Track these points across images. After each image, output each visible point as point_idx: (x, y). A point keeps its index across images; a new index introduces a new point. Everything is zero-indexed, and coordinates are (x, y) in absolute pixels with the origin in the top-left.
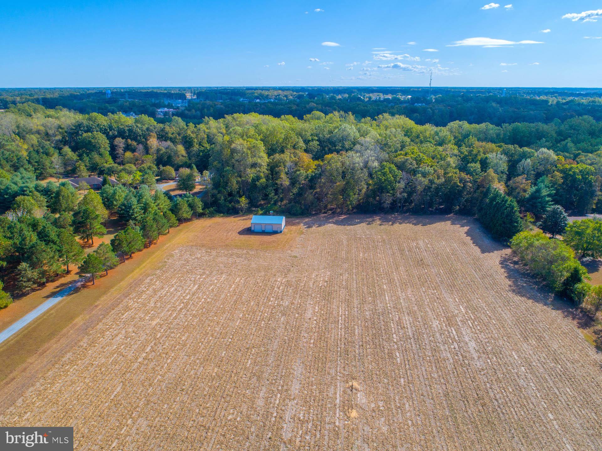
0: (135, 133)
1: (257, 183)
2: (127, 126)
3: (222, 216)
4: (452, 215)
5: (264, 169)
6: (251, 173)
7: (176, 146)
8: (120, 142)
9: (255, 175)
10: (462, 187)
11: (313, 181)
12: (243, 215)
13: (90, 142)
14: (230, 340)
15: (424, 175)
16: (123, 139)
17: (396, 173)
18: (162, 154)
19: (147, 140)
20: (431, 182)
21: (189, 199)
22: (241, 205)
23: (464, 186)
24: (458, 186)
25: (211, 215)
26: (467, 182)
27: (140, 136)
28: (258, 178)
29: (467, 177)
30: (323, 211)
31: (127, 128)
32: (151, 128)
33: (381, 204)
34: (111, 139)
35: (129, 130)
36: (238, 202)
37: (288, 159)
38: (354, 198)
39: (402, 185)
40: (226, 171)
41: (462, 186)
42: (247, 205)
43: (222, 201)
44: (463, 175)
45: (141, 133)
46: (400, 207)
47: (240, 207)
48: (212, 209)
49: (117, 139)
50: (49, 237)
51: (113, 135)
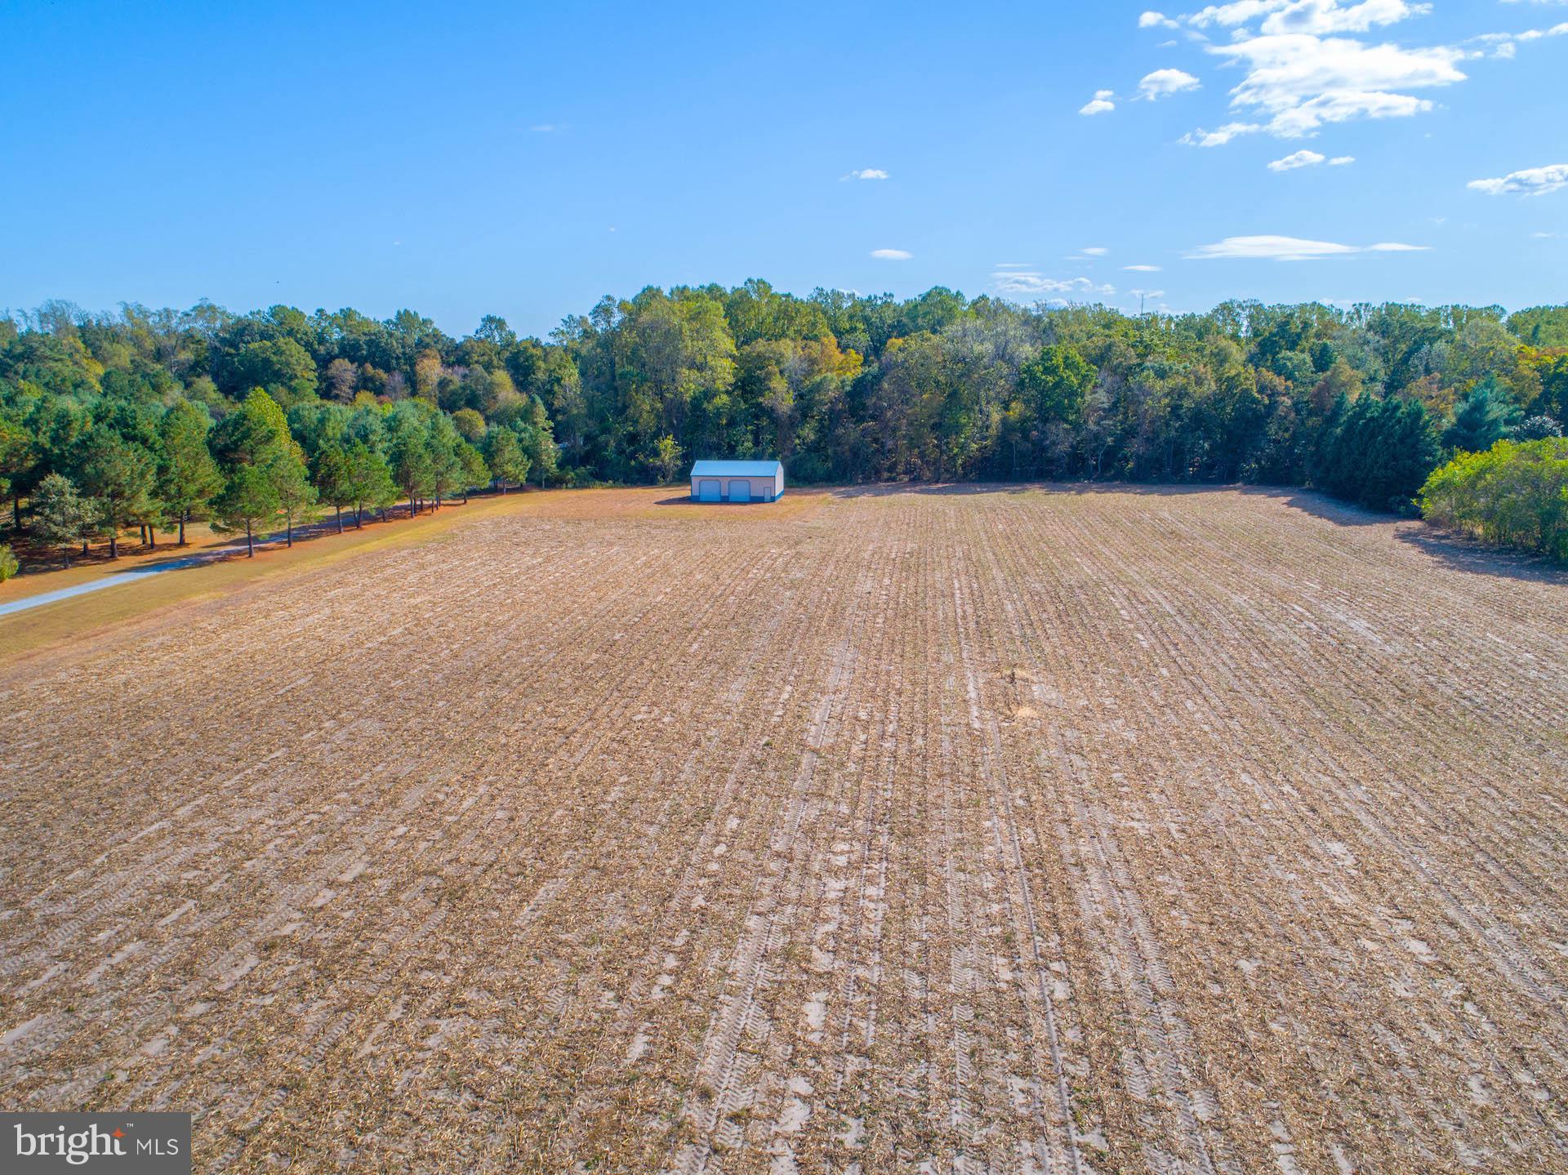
0: (384, 351)
1: (705, 405)
2: (365, 334)
3: (611, 487)
4: (1238, 485)
5: (725, 371)
6: (689, 384)
7: (490, 373)
8: (345, 369)
9: (702, 389)
10: (1265, 406)
11: (861, 389)
12: (667, 486)
13: (267, 361)
14: (636, 619)
15: (1162, 374)
16: (352, 362)
17: (1083, 372)
18: (453, 393)
19: (413, 365)
20: (1182, 393)
22: (663, 461)
23: (1273, 406)
24: (1254, 401)
25: (581, 484)
26: (1279, 394)
27: (398, 358)
28: (709, 395)
29: (1279, 382)
30: (886, 475)
31: (363, 338)
32: (427, 340)
33: (1044, 449)
34: (324, 362)
35: (370, 343)
36: (656, 453)
37: (789, 353)
38: (971, 441)
39: (1103, 398)
40: (623, 376)
41: (1267, 401)
42: (679, 463)
43: (610, 452)
44: (1269, 376)
45: (399, 351)
46: (1095, 467)
47: (658, 463)
48: (582, 470)
49: (337, 362)
51: (328, 353)
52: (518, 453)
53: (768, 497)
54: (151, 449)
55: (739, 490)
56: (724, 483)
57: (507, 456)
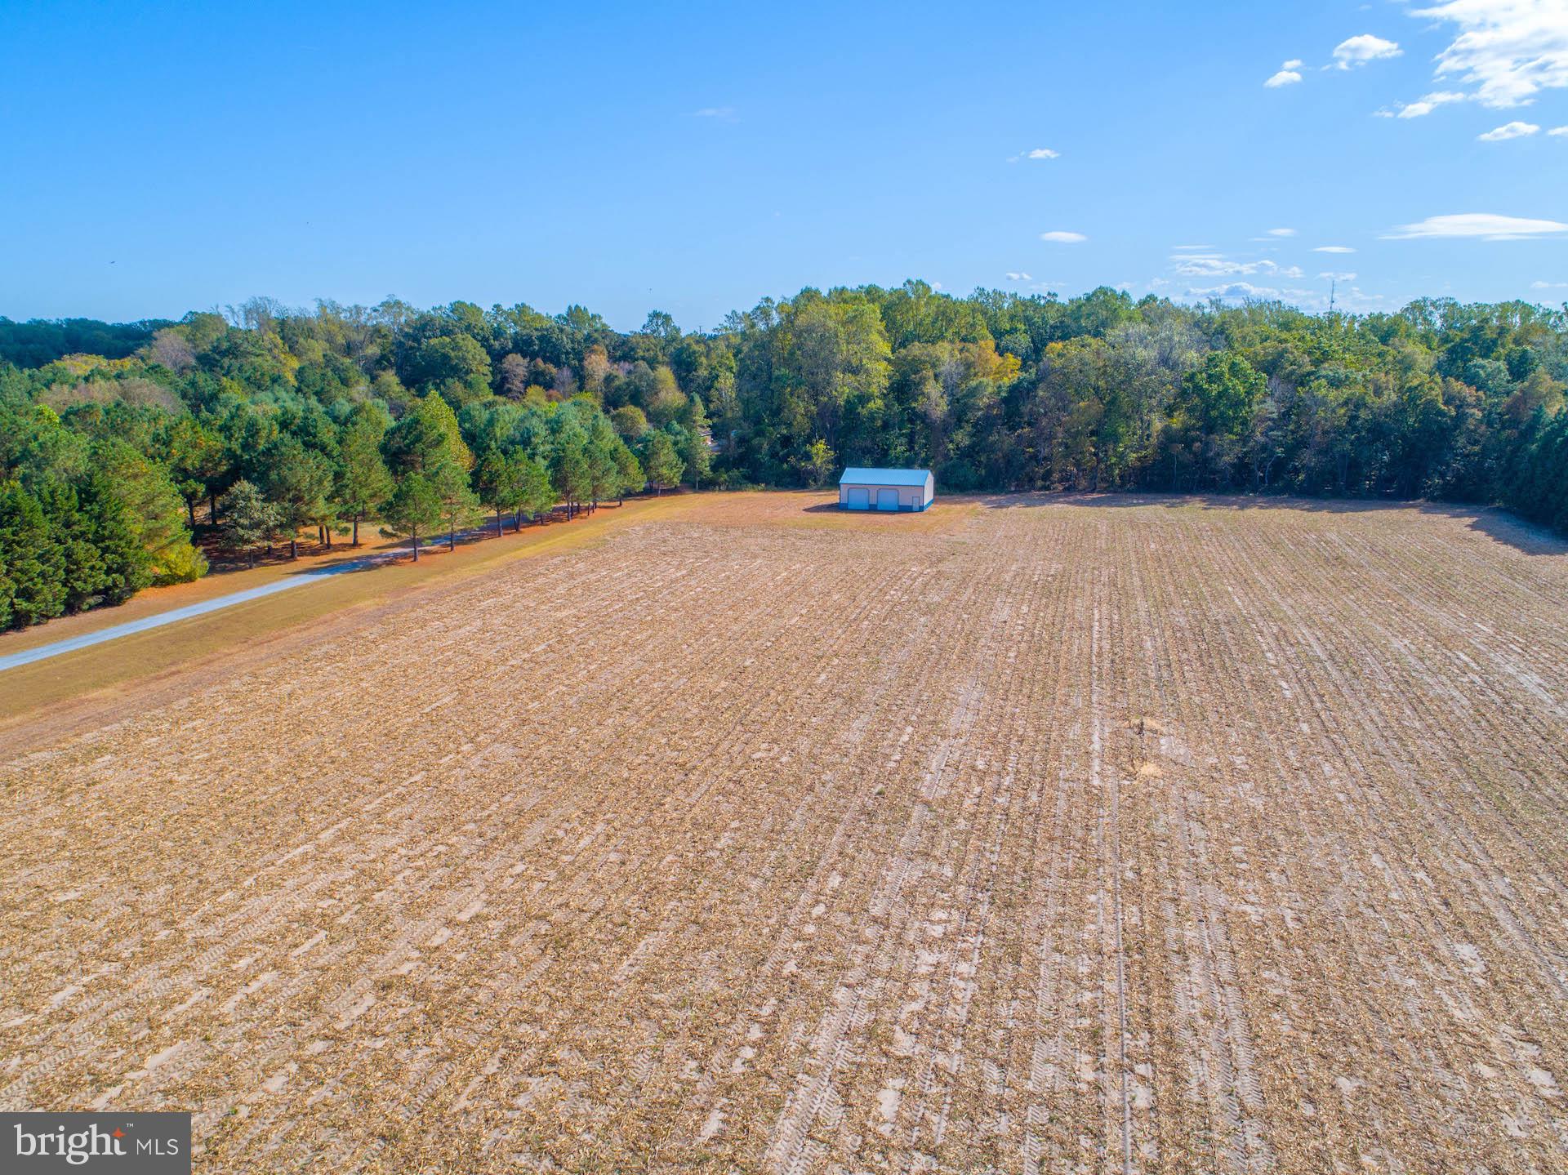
0: (555, 346)
1: (860, 409)
2: (536, 330)
3: (763, 490)
4: (1421, 501)
5: (880, 374)
6: (843, 387)
7: (653, 369)
8: (517, 364)
9: (856, 393)
10: (1451, 418)
11: (1016, 396)
12: (818, 490)
13: (445, 357)
14: (769, 644)
15: (1335, 383)
16: (524, 357)
17: (1252, 380)
18: (618, 388)
19: (581, 360)
20: (1360, 404)
21: (679, 438)
22: (814, 465)
23: (1460, 418)
24: (1440, 413)
25: (734, 486)
26: (1469, 405)
27: (567, 353)
28: (864, 399)
29: (1468, 393)
30: (1039, 483)
31: (536, 334)
32: (596, 335)
33: (1207, 460)
34: (498, 357)
35: (542, 338)
36: (808, 457)
37: (946, 357)
38: (1129, 453)
39: (1271, 408)
40: (778, 379)
41: (1453, 413)
42: (831, 467)
43: (763, 456)
44: (1457, 386)
45: (569, 346)
46: (1262, 479)
47: (810, 467)
48: (735, 473)
49: (511, 357)
50: (315, 436)
51: (502, 348)
52: (673, 457)
53: (916, 506)
54: (329, 455)
55: (888, 499)
56: (873, 494)
57: (663, 459)
